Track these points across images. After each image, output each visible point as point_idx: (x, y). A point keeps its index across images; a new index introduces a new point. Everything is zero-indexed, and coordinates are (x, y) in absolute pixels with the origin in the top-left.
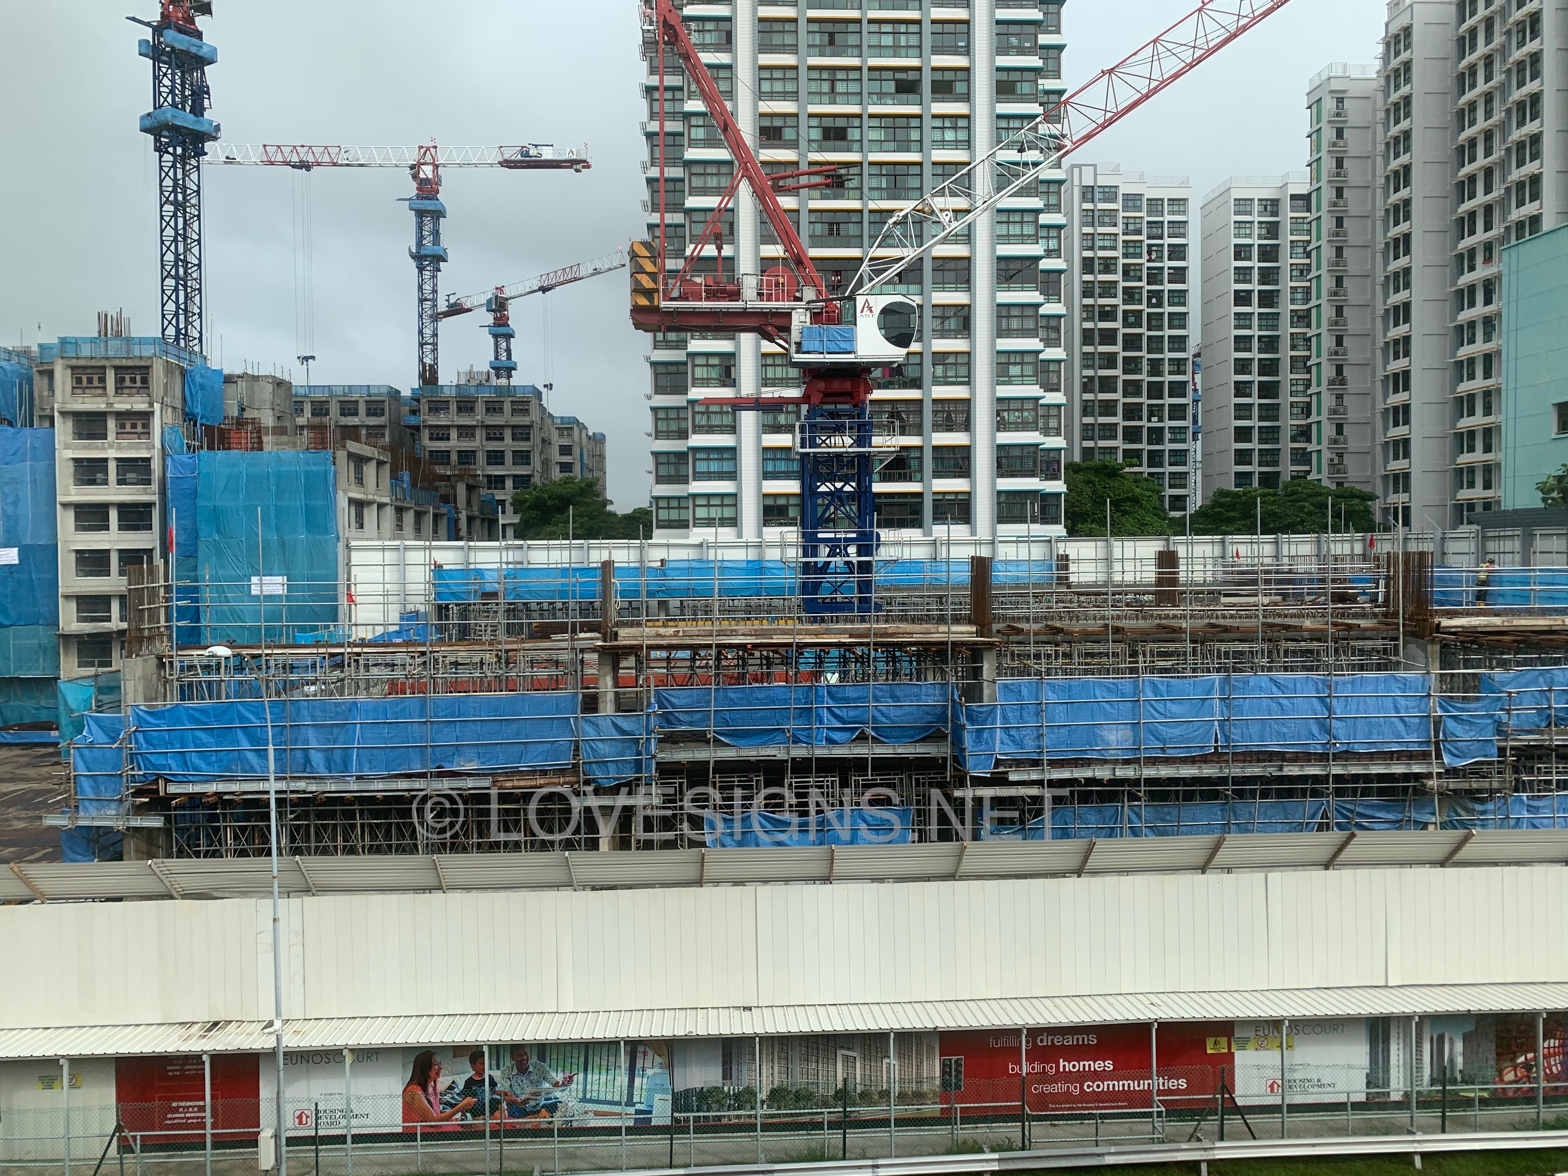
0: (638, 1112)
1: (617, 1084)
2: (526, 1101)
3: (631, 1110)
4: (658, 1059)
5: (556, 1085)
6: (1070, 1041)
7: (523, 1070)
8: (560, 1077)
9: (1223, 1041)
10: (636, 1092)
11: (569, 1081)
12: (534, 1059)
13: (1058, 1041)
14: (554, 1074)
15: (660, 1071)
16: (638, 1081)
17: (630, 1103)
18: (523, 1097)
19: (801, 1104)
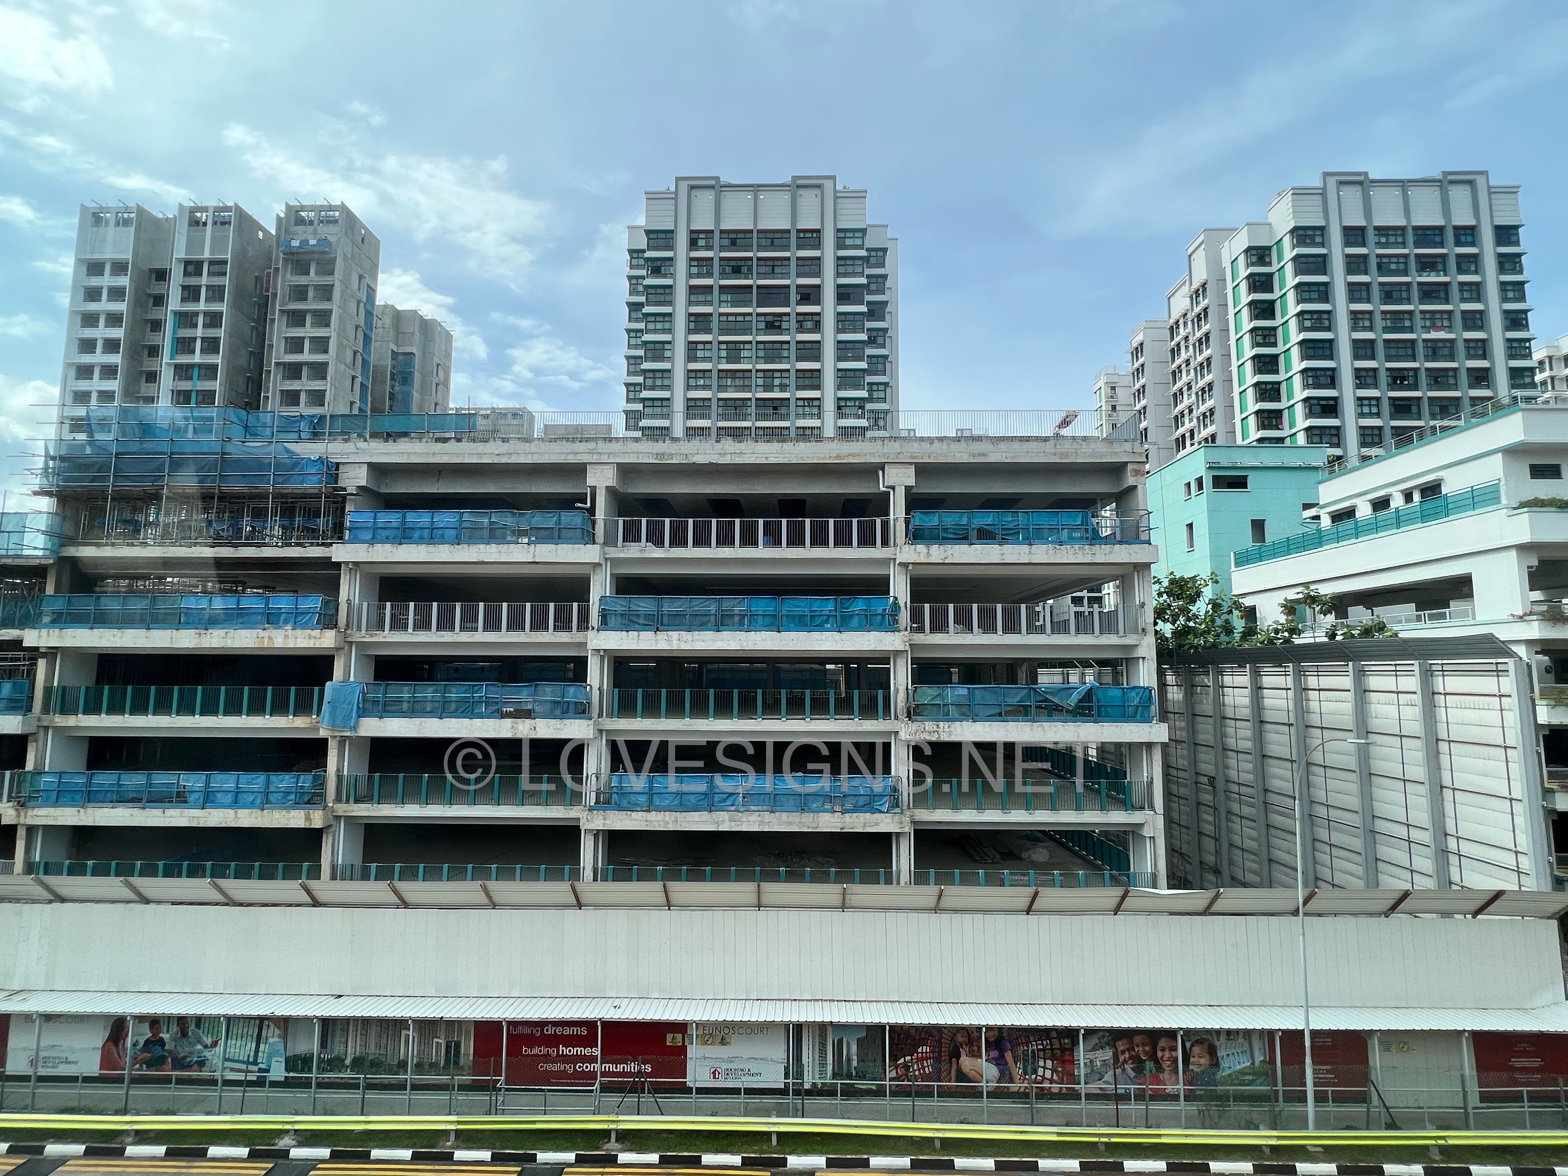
0: (260, 1070)
1: (248, 1048)
2: (185, 1058)
3: (255, 1068)
4: (277, 1032)
5: (206, 1047)
6: (568, 1031)
7: (184, 1034)
8: (209, 1041)
9: (679, 1036)
10: (260, 1054)
11: (215, 1044)
12: (192, 1027)
13: (559, 1031)
14: (205, 1039)
15: (278, 1040)
16: (262, 1046)
17: (255, 1063)
18: (183, 1055)
19: (374, 1070)
